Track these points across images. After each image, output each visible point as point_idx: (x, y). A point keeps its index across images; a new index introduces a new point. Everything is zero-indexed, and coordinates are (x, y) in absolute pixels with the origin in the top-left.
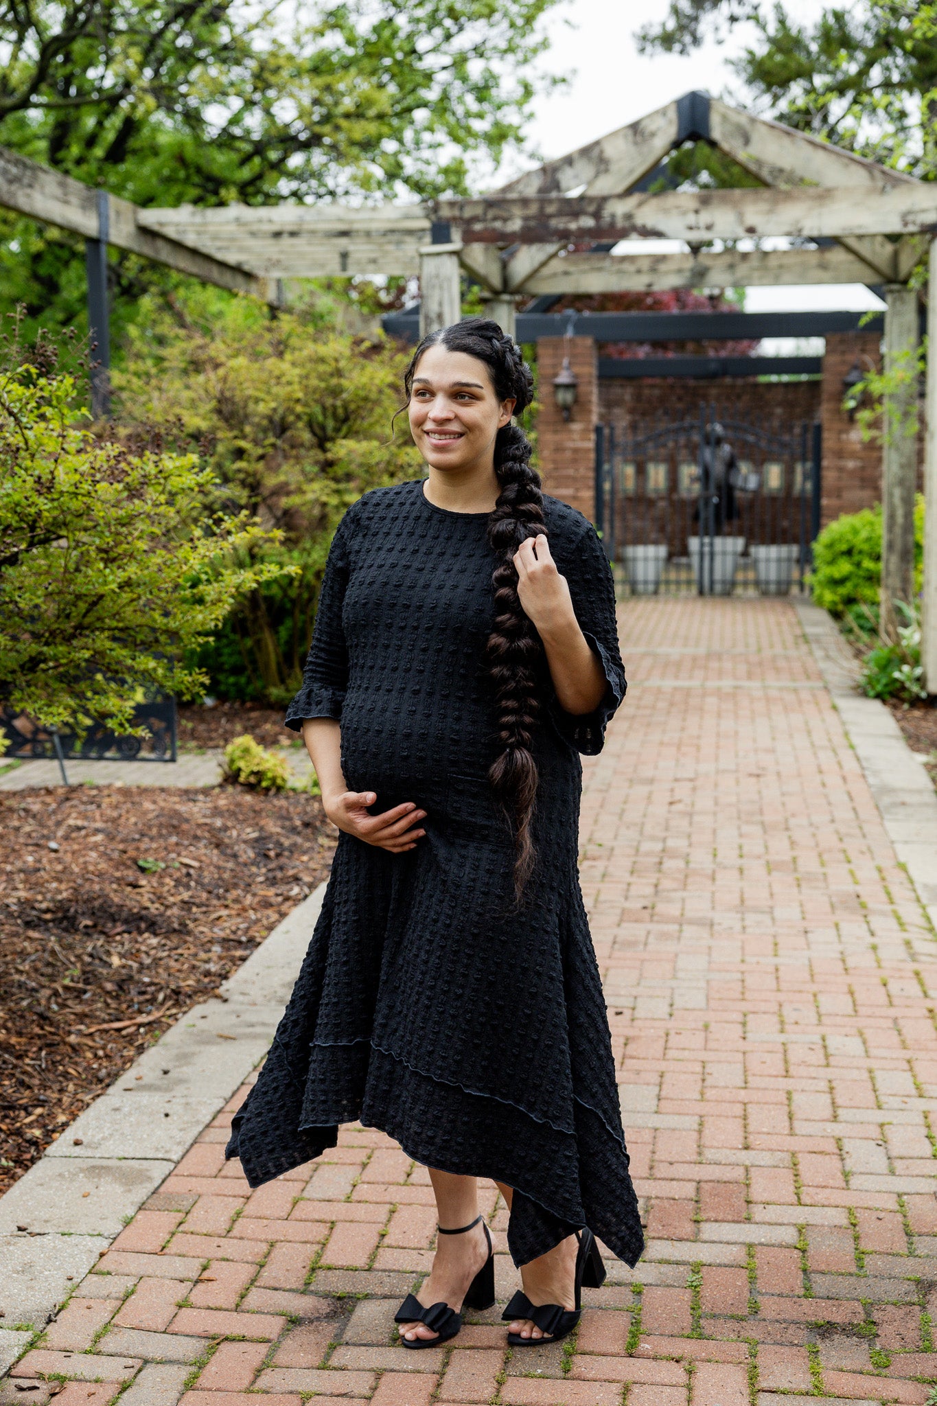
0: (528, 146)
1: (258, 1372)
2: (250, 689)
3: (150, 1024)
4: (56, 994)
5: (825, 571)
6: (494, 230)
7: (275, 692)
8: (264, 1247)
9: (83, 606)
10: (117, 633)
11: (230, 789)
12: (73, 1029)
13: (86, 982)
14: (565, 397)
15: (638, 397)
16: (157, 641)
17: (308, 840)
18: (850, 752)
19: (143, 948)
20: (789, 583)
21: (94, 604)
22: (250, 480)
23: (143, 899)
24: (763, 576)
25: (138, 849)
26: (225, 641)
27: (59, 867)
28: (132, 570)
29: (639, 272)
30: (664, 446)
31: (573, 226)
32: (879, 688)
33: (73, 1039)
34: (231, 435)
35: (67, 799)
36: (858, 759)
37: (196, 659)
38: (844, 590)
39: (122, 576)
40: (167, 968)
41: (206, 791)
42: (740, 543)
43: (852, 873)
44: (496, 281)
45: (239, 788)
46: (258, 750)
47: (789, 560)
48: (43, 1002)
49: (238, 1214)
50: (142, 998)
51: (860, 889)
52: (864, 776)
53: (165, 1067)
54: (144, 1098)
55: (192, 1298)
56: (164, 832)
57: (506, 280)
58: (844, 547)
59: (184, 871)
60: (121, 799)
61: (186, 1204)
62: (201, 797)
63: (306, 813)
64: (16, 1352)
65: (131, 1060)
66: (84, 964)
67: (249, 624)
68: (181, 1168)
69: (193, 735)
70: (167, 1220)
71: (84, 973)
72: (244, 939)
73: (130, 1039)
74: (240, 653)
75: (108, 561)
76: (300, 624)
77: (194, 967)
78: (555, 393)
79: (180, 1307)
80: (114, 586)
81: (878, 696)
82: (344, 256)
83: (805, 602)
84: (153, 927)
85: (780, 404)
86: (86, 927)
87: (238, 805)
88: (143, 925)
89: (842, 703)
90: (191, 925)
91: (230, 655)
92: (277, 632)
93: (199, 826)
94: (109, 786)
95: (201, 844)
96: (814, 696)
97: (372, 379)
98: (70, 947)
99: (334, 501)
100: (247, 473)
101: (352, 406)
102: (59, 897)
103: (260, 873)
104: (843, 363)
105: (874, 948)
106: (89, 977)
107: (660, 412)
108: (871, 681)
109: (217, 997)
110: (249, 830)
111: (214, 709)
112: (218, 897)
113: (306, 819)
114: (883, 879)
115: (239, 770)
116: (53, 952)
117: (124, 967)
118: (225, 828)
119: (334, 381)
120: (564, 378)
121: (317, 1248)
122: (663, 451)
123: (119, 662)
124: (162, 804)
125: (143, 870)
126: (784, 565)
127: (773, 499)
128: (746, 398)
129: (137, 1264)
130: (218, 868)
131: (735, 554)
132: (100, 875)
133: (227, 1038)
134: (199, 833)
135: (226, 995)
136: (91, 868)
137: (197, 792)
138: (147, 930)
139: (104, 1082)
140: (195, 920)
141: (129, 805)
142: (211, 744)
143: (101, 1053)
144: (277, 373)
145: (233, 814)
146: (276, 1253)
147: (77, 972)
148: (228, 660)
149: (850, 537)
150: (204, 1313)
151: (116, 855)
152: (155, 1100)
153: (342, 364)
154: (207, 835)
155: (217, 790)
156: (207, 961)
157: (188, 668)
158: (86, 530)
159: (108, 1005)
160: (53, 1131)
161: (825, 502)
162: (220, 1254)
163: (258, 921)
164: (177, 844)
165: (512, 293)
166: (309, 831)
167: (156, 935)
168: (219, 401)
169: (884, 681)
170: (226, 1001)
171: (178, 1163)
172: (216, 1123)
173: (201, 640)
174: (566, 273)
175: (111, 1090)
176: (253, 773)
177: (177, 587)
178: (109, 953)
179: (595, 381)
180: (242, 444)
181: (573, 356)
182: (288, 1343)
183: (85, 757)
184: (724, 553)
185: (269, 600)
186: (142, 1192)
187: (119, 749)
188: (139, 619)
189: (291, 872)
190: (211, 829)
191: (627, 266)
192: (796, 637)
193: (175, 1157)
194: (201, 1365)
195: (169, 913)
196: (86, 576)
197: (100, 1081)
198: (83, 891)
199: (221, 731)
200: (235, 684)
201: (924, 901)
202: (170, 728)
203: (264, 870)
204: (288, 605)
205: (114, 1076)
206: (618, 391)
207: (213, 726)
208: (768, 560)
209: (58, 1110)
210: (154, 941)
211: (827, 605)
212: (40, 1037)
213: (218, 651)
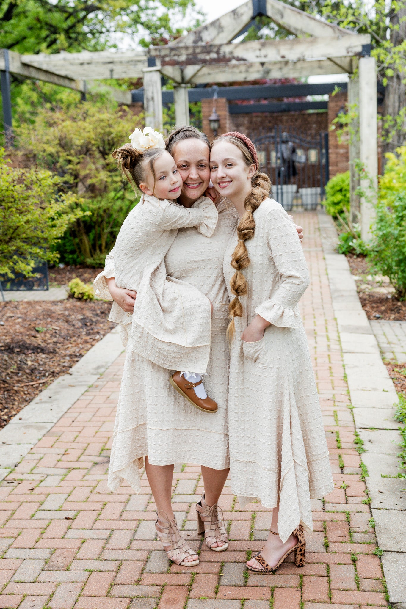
0: (197, 8)
1: (84, 476)
2: (78, 260)
3: (44, 383)
4: (8, 374)
5: (331, 199)
6: (174, 60)
7: (89, 261)
8: (86, 445)
9: (11, 231)
10: (25, 240)
11: (71, 300)
12: (15, 385)
13: (19, 370)
14: (215, 125)
15: (251, 122)
16: (40, 242)
17: (103, 318)
18: (326, 276)
19: (40, 358)
20: (316, 205)
21: (16, 229)
22: (74, 173)
23: (39, 341)
24: (305, 202)
25: (35, 324)
26: (67, 240)
27: (5, 331)
28: (29, 217)
29: (241, 72)
30: (263, 144)
31: (208, 57)
32: (344, 249)
33: (16, 388)
34: (65, 154)
35: (5, 306)
36: (328, 279)
37: (55, 248)
38: (338, 207)
39: (25, 219)
40: (49, 365)
41: (61, 301)
42: (294, 187)
43: (315, 322)
44: (179, 79)
45: (75, 300)
46: (81, 284)
47: (316, 194)
48: (4, 377)
49: (77, 436)
50: (40, 375)
51: (316, 328)
52: (329, 286)
53: (50, 396)
54: (43, 405)
55: (62, 459)
56: (45, 317)
57: (183, 78)
58: (338, 188)
59: (54, 331)
60: (27, 305)
61: (59, 434)
62: (59, 304)
63: (102, 308)
64: (6, 474)
65: (37, 394)
66: (18, 364)
67: (77, 233)
68: (57, 425)
69: (55, 280)
70: (54, 439)
71: (18, 367)
72: (78, 354)
73: (37, 388)
74: (73, 245)
75: (21, 213)
76: (98, 232)
77: (59, 365)
78: (210, 124)
79: (58, 461)
80: (23, 223)
81: (343, 253)
82: (112, 71)
83: (323, 213)
84: (43, 351)
85: (315, 123)
86: (17, 351)
87: (75, 306)
88: (39, 350)
89: (327, 257)
90: (57, 350)
91: (70, 246)
92: (89, 235)
93: (59, 314)
94: (22, 301)
95: (60, 321)
96: (317, 254)
97: (123, 127)
98: (12, 359)
99: (109, 180)
100: (73, 170)
101: (116, 140)
102: (6, 341)
103: (84, 331)
104: (337, 106)
105: (315, 348)
106: (20, 368)
107: (261, 128)
108: (340, 247)
109: (68, 373)
110: (79, 315)
111: (63, 269)
112: (67, 340)
113: (102, 311)
114: (326, 324)
115: (74, 292)
116: (6, 361)
117: (33, 365)
118: (70, 315)
119: (107, 130)
120: (213, 117)
121: (104, 444)
122: (263, 146)
123: (26, 250)
124: (44, 307)
125: (38, 331)
126: (314, 197)
127: (313, 166)
128: (299, 121)
129: (42, 451)
130: (67, 330)
131: (292, 192)
132: (21, 333)
133: (72, 386)
134: (59, 317)
135: (71, 373)
136: (17, 331)
137: (57, 302)
138: (41, 352)
139: (28, 401)
140: (59, 348)
141: (30, 308)
142: (63, 283)
143: (26, 392)
144: (83, 127)
145: (72, 310)
146: (89, 446)
147: (15, 367)
148: (69, 248)
149: (341, 184)
150: (66, 462)
151: (27, 326)
152: (48, 406)
153: (111, 122)
154: (62, 318)
155: (66, 301)
156: (64, 362)
157: (52, 252)
158: (12, 202)
159: (27, 378)
160: (11, 416)
161: (330, 168)
162: (71, 447)
163: (83, 348)
164: (51, 322)
165: (186, 83)
166: (103, 315)
167: (44, 353)
168: (60, 140)
169: (346, 246)
170: (71, 375)
171: (56, 423)
172: (69, 411)
173: (56, 241)
174: (209, 74)
175: (31, 403)
176: (80, 293)
177: (46, 222)
178: (26, 360)
179: (227, 117)
180: (70, 158)
181: (217, 107)
182: (94, 469)
183: (11, 290)
184: (287, 192)
185: (85, 222)
186: (44, 432)
187: (25, 286)
188: (33, 234)
189: (96, 330)
190: (64, 315)
191: (235, 70)
192: (315, 229)
193: (55, 421)
194: (66, 475)
195: (48, 346)
196: (13, 219)
197: (27, 401)
198: (15, 339)
199: (67, 277)
200: (72, 258)
201: (340, 331)
202: (45, 277)
203: (85, 330)
204: (93, 224)
205: (31, 400)
206: (242, 119)
207: (63, 276)
208: (307, 195)
209: (12, 410)
210: (44, 356)
211: (332, 214)
212: (3, 388)
213: (64, 245)
